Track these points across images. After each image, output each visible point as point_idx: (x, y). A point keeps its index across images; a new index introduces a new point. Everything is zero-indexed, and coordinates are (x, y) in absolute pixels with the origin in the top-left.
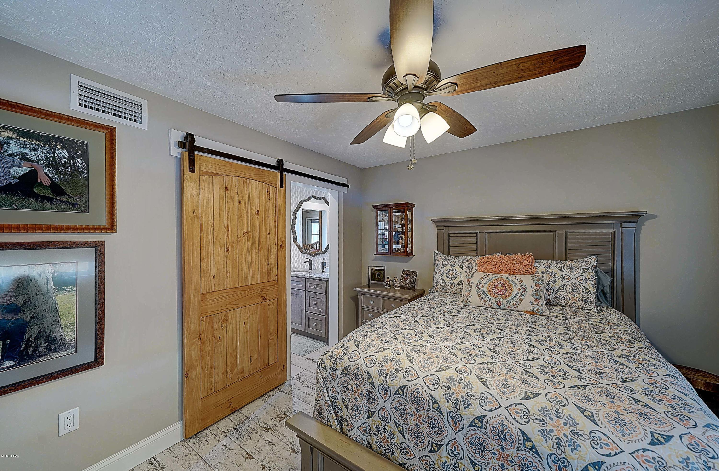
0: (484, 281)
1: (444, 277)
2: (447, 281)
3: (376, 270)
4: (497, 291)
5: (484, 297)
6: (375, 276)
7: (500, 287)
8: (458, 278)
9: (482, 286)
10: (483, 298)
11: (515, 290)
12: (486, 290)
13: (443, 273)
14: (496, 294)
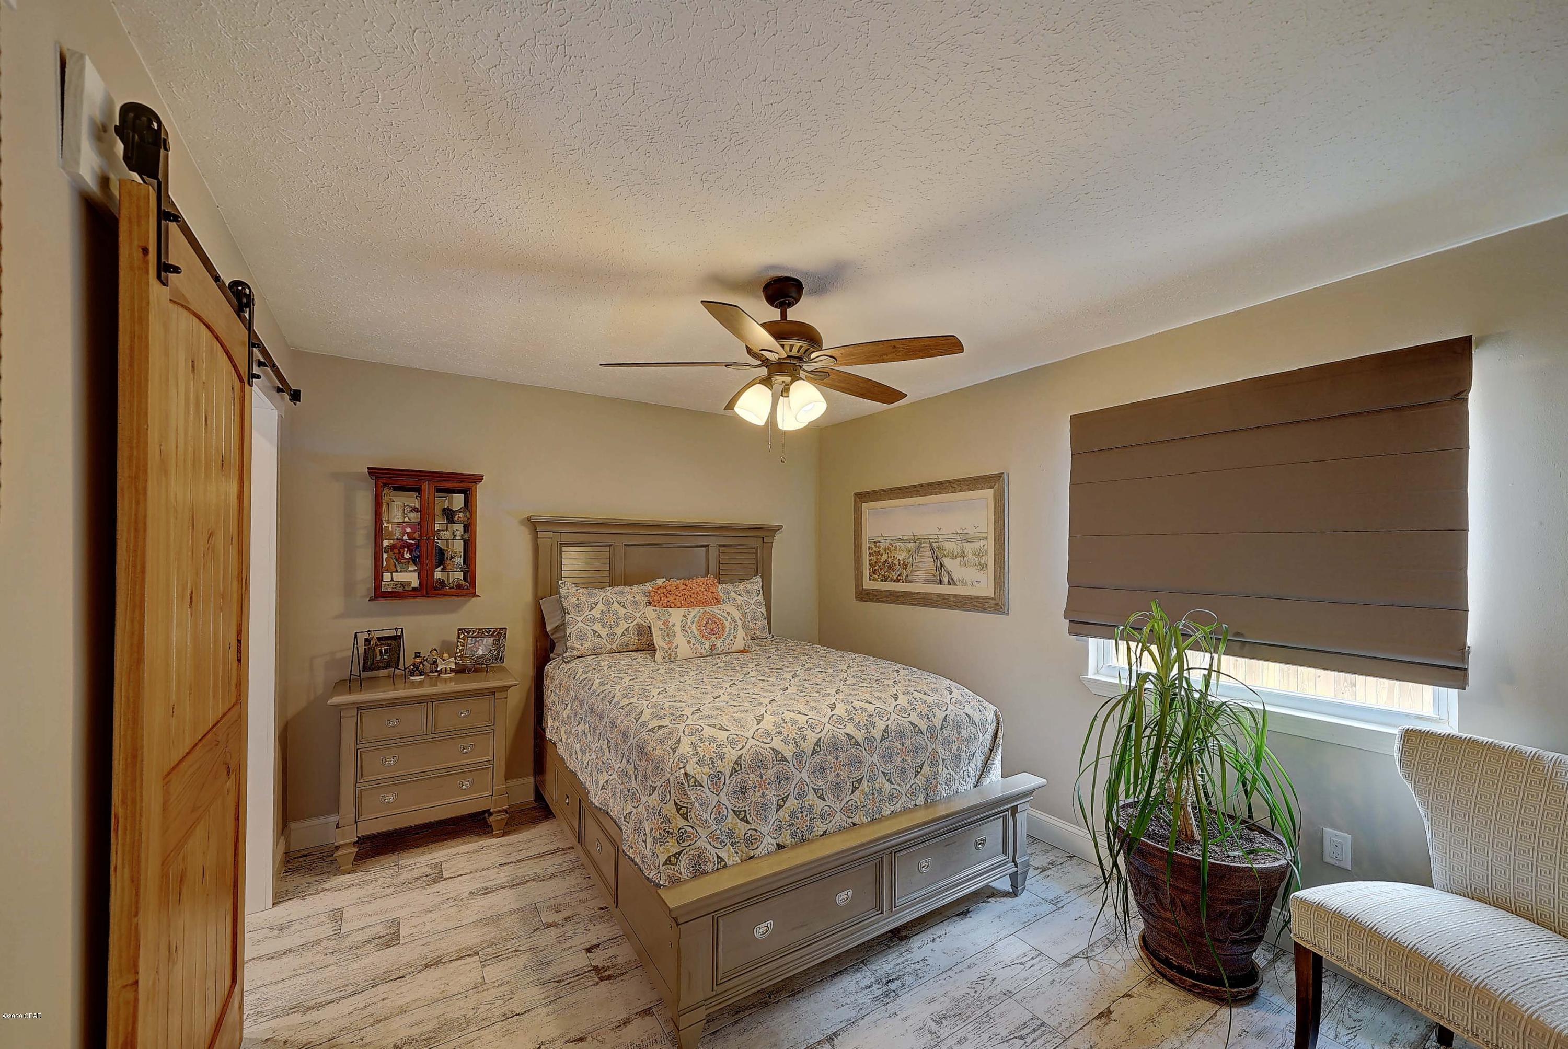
0: (689, 619)
1: (597, 627)
2: (603, 633)
3: (379, 639)
4: (709, 631)
5: (695, 643)
6: (374, 656)
7: (711, 625)
8: (622, 624)
9: (690, 628)
10: (694, 645)
11: (728, 626)
12: (696, 633)
13: (593, 620)
14: (709, 636)
